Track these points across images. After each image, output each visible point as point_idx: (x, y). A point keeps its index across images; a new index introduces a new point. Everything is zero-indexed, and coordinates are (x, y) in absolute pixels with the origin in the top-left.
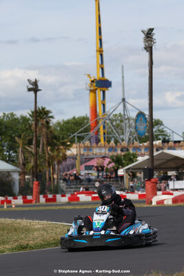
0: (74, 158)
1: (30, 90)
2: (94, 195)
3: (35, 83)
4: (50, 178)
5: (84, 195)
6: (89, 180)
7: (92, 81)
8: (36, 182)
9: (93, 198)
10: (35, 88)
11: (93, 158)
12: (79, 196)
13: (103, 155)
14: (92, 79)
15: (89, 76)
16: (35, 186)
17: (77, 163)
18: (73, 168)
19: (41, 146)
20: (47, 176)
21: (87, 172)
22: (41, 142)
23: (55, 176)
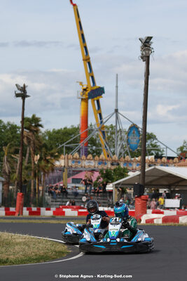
0: (62, 170)
1: (17, 95)
2: (80, 210)
3: (23, 89)
4: (35, 189)
5: (70, 210)
6: (76, 194)
7: (85, 90)
8: (20, 194)
9: (80, 213)
10: (22, 94)
11: (81, 171)
12: (64, 210)
13: (93, 168)
14: (85, 87)
15: (81, 83)
16: (19, 197)
17: (65, 175)
18: (59, 180)
19: (27, 155)
20: (32, 188)
21: (74, 185)
22: (28, 152)
23: (40, 188)
